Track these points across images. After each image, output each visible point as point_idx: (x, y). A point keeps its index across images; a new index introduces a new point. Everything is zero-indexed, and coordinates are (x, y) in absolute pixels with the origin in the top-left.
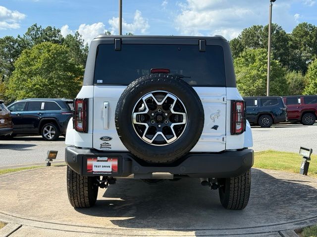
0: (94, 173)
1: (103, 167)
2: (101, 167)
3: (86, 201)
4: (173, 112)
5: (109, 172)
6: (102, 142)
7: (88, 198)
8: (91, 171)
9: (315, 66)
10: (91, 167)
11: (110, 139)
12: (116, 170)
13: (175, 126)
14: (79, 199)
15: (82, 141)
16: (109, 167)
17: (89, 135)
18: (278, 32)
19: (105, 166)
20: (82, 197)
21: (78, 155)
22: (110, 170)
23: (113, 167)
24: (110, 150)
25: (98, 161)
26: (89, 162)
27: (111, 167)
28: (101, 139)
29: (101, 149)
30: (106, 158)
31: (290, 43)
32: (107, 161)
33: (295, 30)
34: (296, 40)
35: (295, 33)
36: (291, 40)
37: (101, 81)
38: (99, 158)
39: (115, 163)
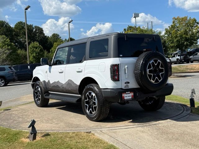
2: (128, 96)
4: (160, 68)
5: (131, 99)
6: (126, 85)
8: (124, 99)
9: (32, 47)
10: (124, 97)
11: (129, 83)
13: (161, 74)
15: (116, 85)
17: (120, 82)
18: (6, 26)
23: (132, 96)
24: (128, 88)
25: (127, 94)
26: (123, 95)
28: (125, 83)
29: (125, 88)
30: (129, 92)
31: (14, 33)
33: (16, 25)
34: (17, 31)
35: (16, 27)
36: (15, 31)
37: (122, 56)
38: (127, 93)
39: (132, 94)
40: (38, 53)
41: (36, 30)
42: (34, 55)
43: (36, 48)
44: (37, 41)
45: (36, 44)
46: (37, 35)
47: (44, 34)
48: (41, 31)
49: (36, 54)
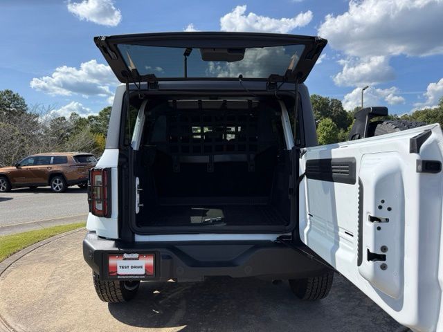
0: (119, 277)
1: (132, 267)
2: (130, 267)
3: (118, 294)
5: (142, 275)
7: (120, 291)
8: (115, 274)
10: (115, 268)
12: (151, 272)
14: (108, 291)
16: (141, 267)
17: (113, 220)
19: (135, 267)
20: (112, 289)
21: (96, 251)
22: (142, 271)
23: (147, 268)
25: (125, 259)
26: (112, 262)
27: (144, 267)
30: (136, 256)
32: (138, 259)
39: (150, 261)
40: (330, 132)
41: (333, 104)
42: (325, 134)
43: (328, 126)
44: (332, 117)
45: (329, 121)
46: (334, 109)
47: (342, 108)
48: (339, 105)
49: (327, 133)
